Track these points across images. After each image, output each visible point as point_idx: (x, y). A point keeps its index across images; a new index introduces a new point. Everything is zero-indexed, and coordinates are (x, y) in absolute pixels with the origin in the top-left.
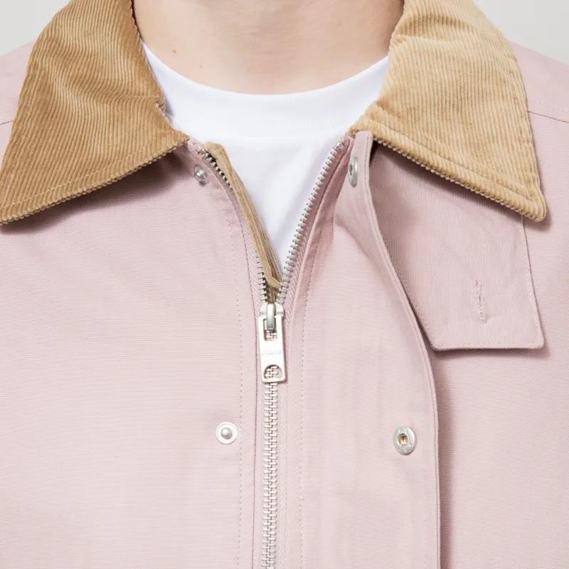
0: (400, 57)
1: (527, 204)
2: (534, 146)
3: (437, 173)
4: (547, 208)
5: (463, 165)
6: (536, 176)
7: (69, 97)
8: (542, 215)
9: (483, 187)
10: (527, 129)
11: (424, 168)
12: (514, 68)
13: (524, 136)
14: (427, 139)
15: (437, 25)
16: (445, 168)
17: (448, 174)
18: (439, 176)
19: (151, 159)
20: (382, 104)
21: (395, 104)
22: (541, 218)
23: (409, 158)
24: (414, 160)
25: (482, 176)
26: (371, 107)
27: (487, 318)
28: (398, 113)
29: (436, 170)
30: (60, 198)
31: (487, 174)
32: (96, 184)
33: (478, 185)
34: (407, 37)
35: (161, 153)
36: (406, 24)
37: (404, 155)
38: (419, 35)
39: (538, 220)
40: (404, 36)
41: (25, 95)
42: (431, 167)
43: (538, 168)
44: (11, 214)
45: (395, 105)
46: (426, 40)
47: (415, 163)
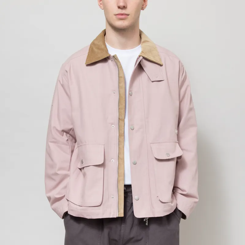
4: (163, 64)
6: (161, 60)
7: (96, 50)
13: (158, 55)
20: (142, 52)
21: (144, 52)
38: (144, 43)
41: (89, 49)
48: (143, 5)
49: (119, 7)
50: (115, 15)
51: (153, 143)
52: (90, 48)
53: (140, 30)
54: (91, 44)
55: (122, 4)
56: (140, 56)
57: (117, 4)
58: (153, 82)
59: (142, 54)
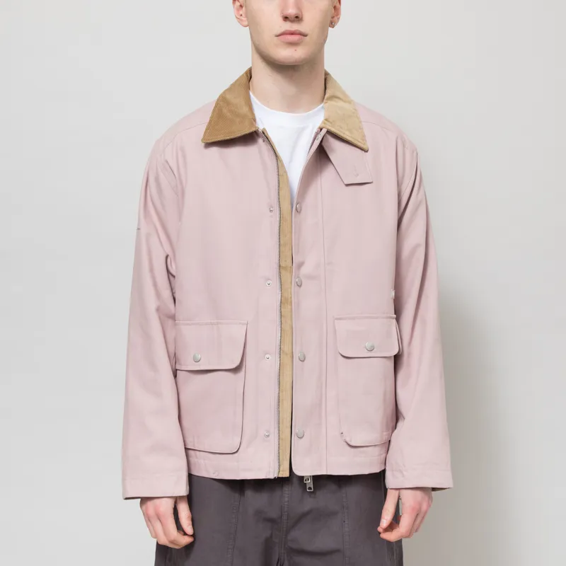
1: (364, 147)
3: (342, 138)
4: (368, 148)
5: (348, 136)
13: (360, 127)
14: (338, 129)
23: (334, 133)
26: (323, 121)
28: (331, 122)
39: (366, 150)
42: (340, 136)
43: (365, 137)
44: (208, 141)
48: (333, 17)
49: (286, 18)
50: (278, 36)
51: (340, 319)
52: (216, 107)
53: (325, 71)
54: (218, 100)
55: (292, 11)
56: (321, 129)
57: (282, 11)
58: (347, 185)
59: (325, 123)
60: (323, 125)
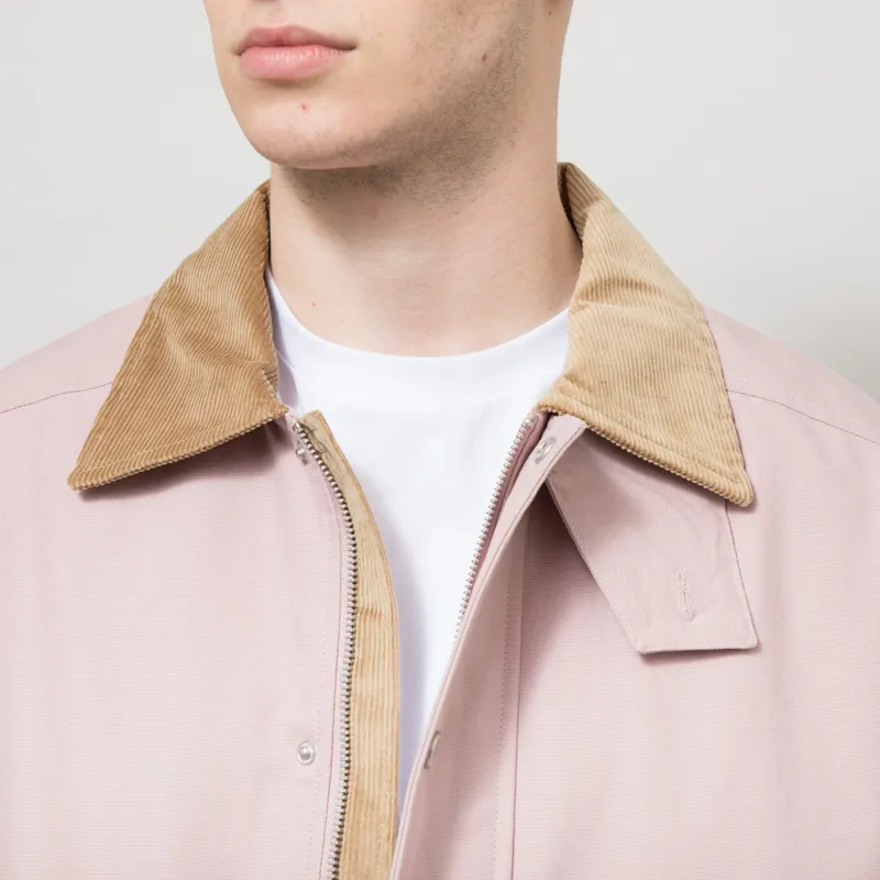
0: (585, 326)
1: (732, 488)
2: (734, 421)
3: (635, 453)
4: (753, 490)
5: (662, 444)
6: (739, 456)
7: (178, 352)
8: (748, 499)
9: (684, 468)
10: (726, 403)
11: (619, 448)
12: (707, 335)
13: (723, 410)
14: (621, 415)
15: (620, 288)
16: (643, 447)
17: (647, 453)
18: (636, 456)
19: (243, 429)
20: (571, 377)
21: (588, 378)
22: (748, 501)
23: (603, 436)
24: (608, 439)
25: (682, 455)
26: (558, 381)
27: (693, 616)
28: (589, 387)
29: (633, 449)
30: (143, 465)
31: (687, 453)
32: (184, 451)
33: (679, 466)
34: (589, 303)
35: (254, 424)
36: (587, 289)
37: (598, 433)
38: (602, 302)
39: (745, 505)
40: (585, 302)
41: (134, 347)
42: (628, 446)
43: (741, 448)
44: (91, 478)
45: (585, 378)
46: (610, 306)
47: (609, 442)
56: (549, 417)
58: (653, 657)
59: (562, 391)
60: (557, 400)
